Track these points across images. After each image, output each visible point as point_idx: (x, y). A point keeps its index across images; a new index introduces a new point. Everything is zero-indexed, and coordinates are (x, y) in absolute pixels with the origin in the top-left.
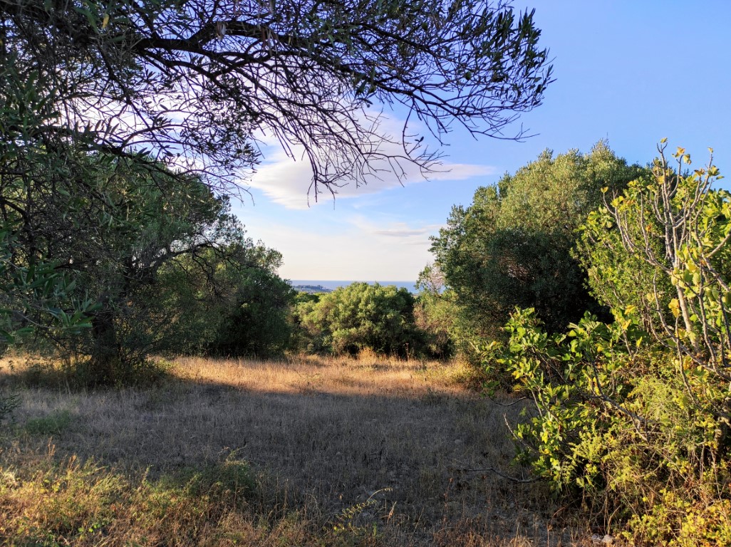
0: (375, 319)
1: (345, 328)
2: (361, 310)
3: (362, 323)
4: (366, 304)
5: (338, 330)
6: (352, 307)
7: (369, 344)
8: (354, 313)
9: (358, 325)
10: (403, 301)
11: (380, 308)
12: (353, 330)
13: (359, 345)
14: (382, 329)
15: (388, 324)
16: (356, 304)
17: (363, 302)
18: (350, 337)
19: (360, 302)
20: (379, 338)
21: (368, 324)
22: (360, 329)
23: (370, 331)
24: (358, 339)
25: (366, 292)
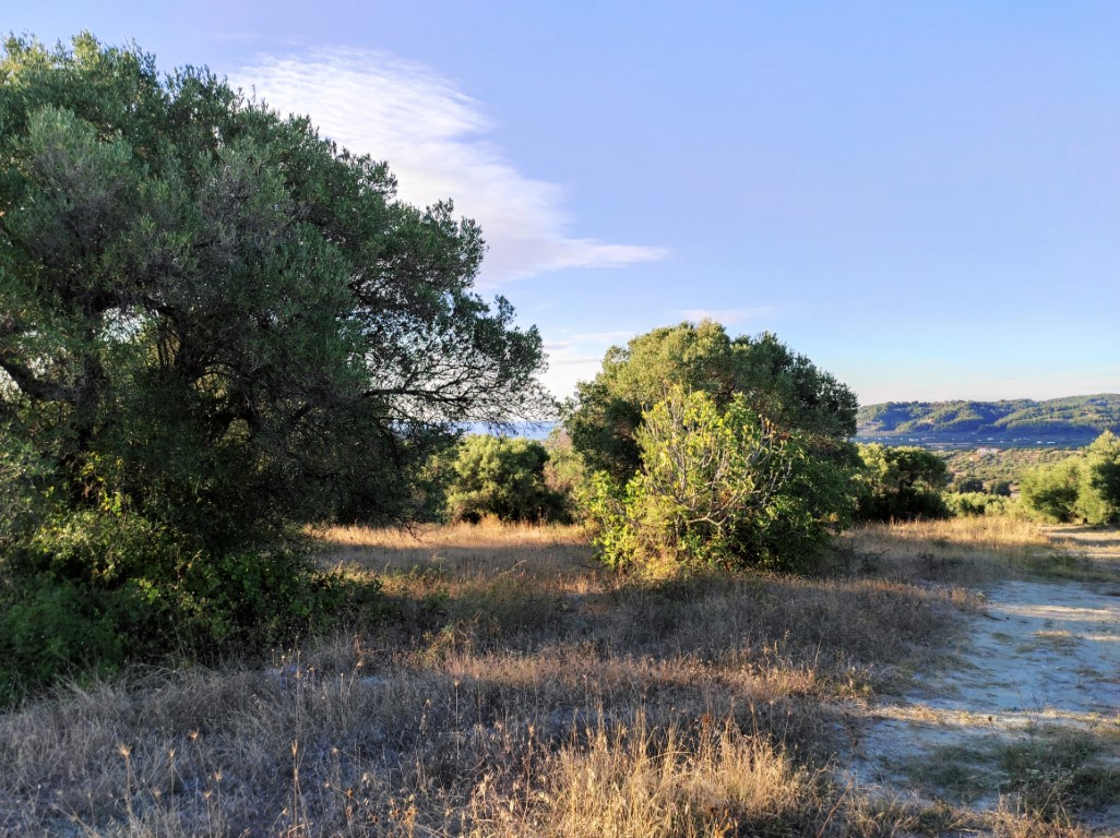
0: (500, 480)
1: (463, 491)
2: (483, 470)
3: (485, 485)
4: (489, 462)
5: (455, 494)
6: (472, 465)
7: (494, 511)
8: (475, 473)
9: (479, 488)
10: (535, 457)
11: (507, 466)
12: (474, 494)
13: (481, 513)
14: (509, 492)
15: (516, 485)
16: (477, 462)
17: (485, 460)
18: (470, 502)
19: (481, 459)
20: (506, 503)
21: (492, 486)
22: (482, 492)
23: (495, 494)
24: (480, 504)
25: (489, 446)
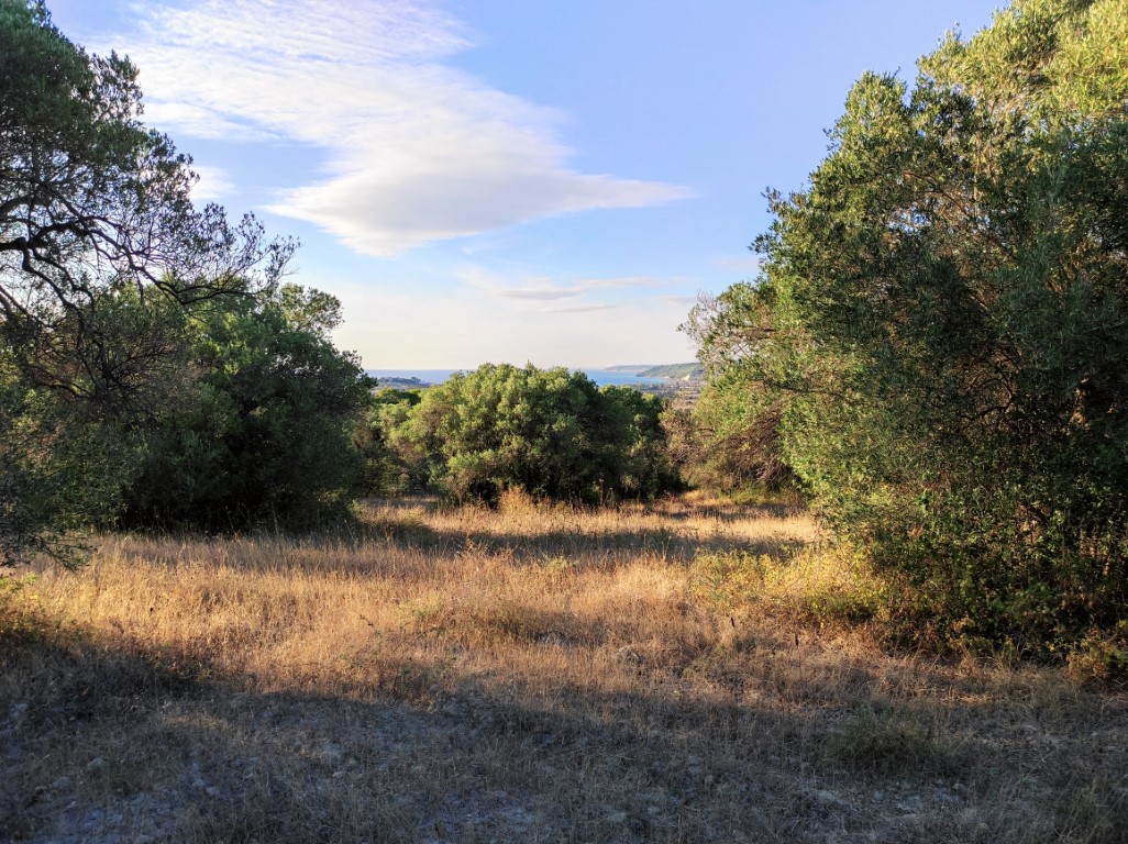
0: (529, 431)
1: (471, 450)
2: (502, 417)
3: (505, 441)
4: (512, 405)
5: (459, 455)
6: (484, 409)
7: (517, 480)
8: (489, 422)
9: (496, 445)
10: (582, 397)
11: (539, 411)
12: (487, 454)
13: (499, 482)
14: (544, 450)
15: (555, 442)
16: (493, 405)
17: (504, 401)
18: (482, 465)
19: (499, 400)
20: (538, 468)
21: (516, 442)
22: (500, 452)
23: (521, 453)
24: (497, 471)
25: (510, 380)
